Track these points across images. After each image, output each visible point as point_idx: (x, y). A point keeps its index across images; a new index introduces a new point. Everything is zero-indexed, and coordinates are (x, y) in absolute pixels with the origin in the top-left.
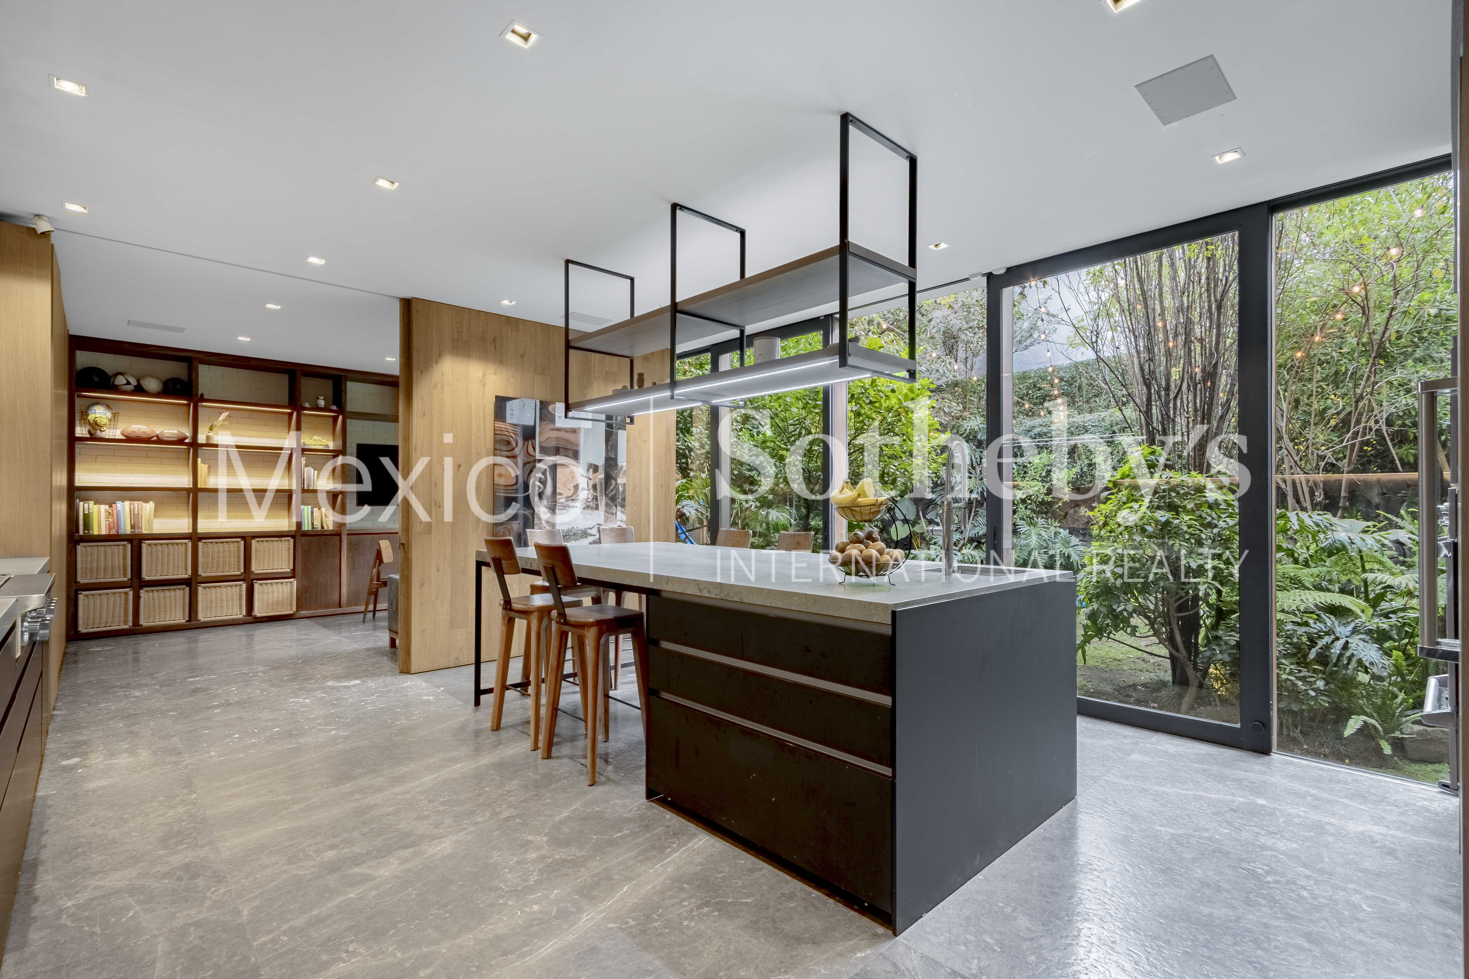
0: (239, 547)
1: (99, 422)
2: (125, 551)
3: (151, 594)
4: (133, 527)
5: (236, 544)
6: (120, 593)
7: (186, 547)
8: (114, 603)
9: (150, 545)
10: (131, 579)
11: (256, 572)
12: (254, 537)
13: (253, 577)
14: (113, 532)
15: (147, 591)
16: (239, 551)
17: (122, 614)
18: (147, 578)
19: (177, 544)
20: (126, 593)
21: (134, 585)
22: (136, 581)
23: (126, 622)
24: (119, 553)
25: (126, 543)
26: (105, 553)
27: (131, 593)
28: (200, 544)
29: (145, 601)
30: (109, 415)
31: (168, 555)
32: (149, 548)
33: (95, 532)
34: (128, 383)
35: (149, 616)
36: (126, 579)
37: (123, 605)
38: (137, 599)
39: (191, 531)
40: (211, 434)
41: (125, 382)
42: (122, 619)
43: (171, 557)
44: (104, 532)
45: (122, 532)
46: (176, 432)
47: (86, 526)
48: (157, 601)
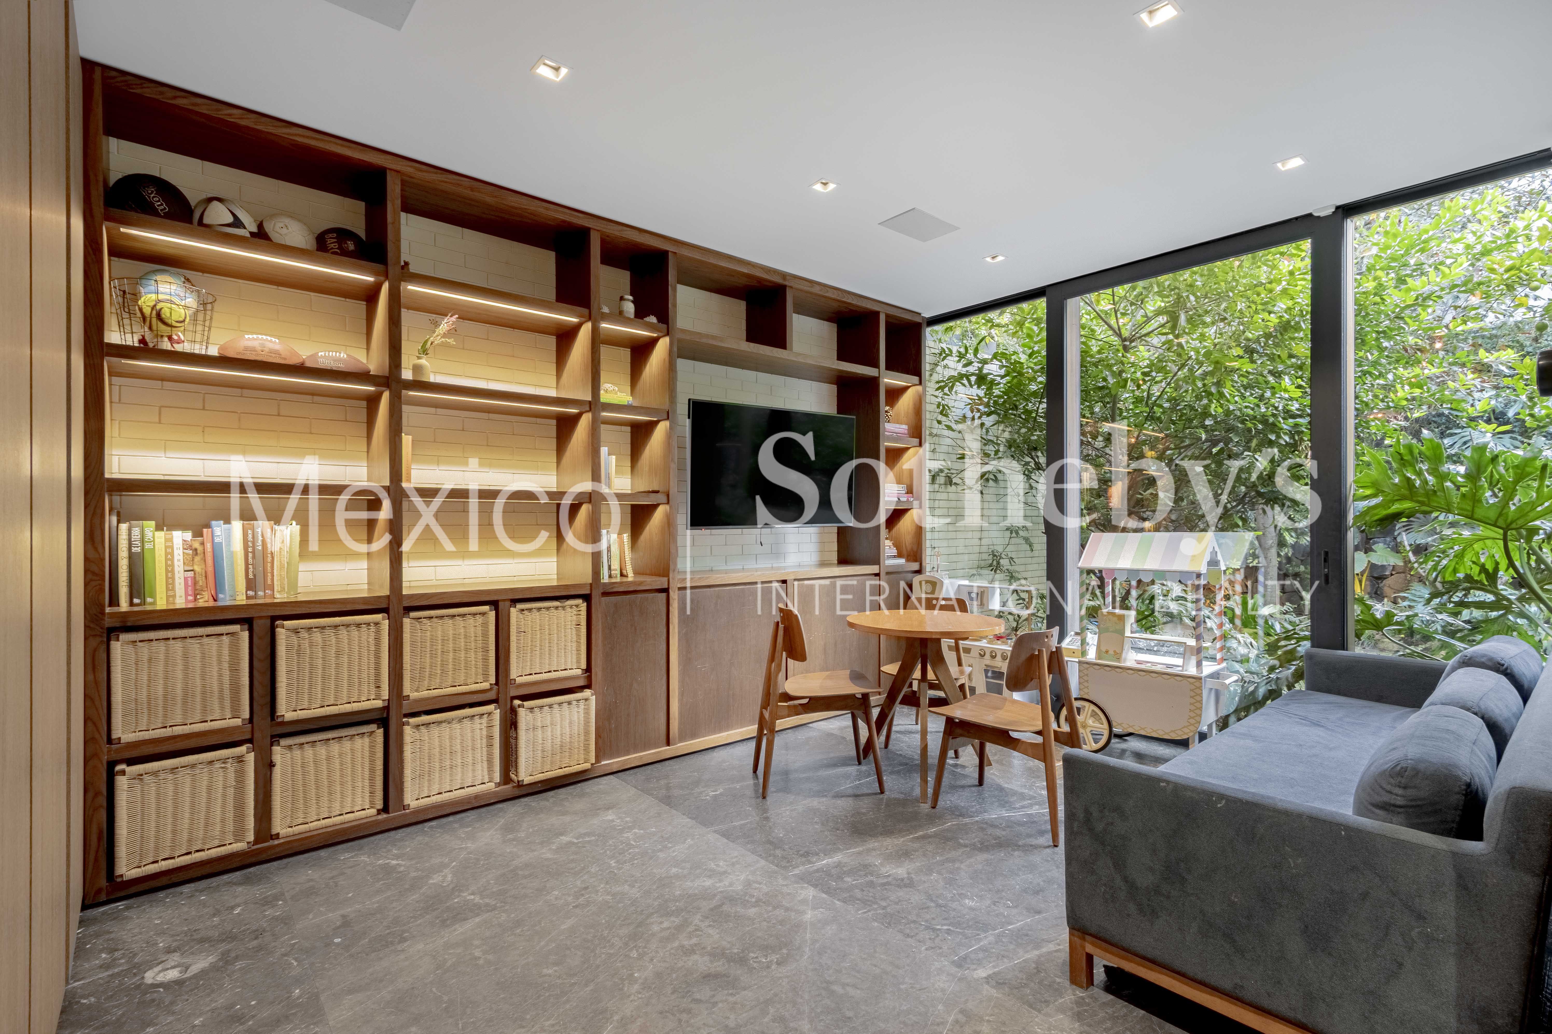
0: (485, 625)
1: (165, 313)
2: (234, 649)
3: (297, 753)
4: (251, 584)
5: (480, 619)
6: (224, 761)
7: (378, 632)
8: (209, 788)
9: (296, 631)
10: (251, 720)
11: (519, 680)
12: (514, 602)
13: (513, 692)
14: (205, 600)
15: (290, 747)
16: (485, 635)
17: (230, 815)
18: (289, 716)
19: (358, 625)
20: (240, 759)
21: (257, 735)
22: (262, 721)
23: (239, 835)
24: (220, 655)
25: (236, 628)
26: (186, 657)
27: (251, 757)
28: (406, 621)
29: (283, 774)
30: (191, 301)
31: (338, 654)
32: (294, 639)
33: (161, 603)
34: (237, 223)
35: (294, 810)
36: (238, 722)
37: (231, 791)
38: (265, 767)
39: (386, 592)
40: (423, 362)
41: (230, 219)
42: (230, 826)
43: (345, 659)
44: (181, 602)
45: (225, 600)
46: (343, 355)
47: (137, 587)
48: (311, 768)
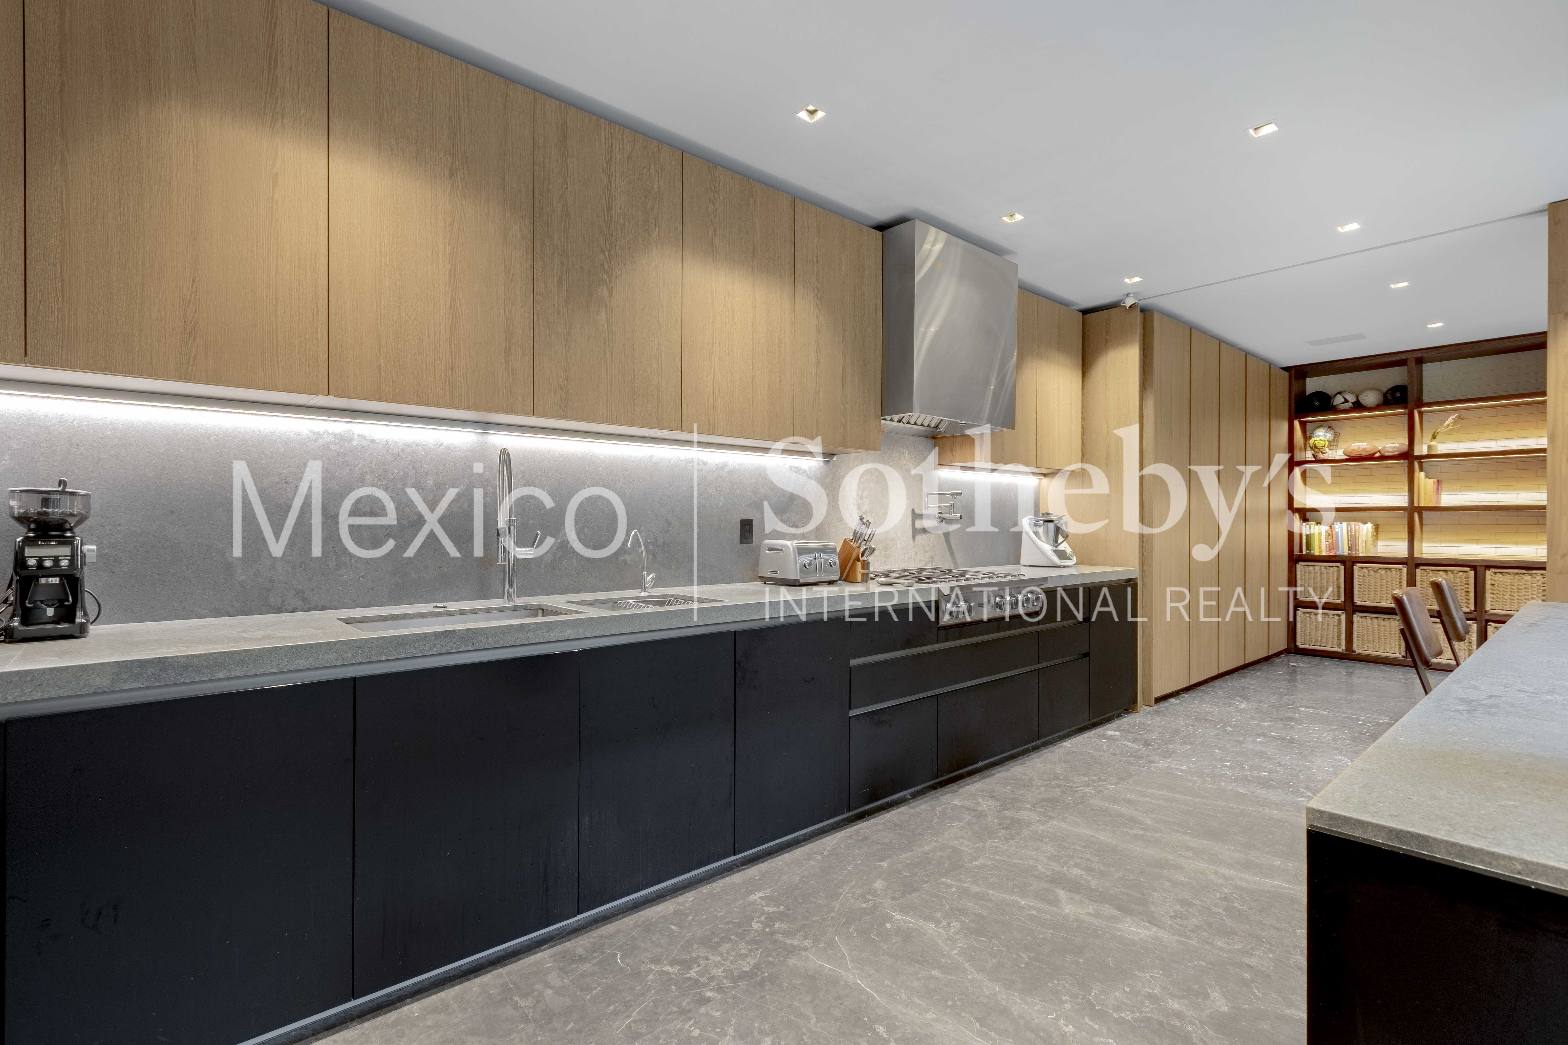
0: (1467, 579)
1: (1317, 445)
2: (1339, 572)
3: (1364, 620)
4: (1350, 548)
5: (1464, 574)
6: (1334, 615)
7: (1401, 573)
8: (1328, 624)
9: (1362, 568)
10: (1344, 602)
11: (1492, 611)
12: (1488, 567)
13: (1487, 618)
14: (1332, 553)
15: (1360, 617)
16: (1469, 583)
17: (1336, 637)
18: (1359, 603)
19: (1391, 569)
20: (1339, 616)
21: (1347, 608)
22: (1349, 605)
23: (1339, 645)
24: (1333, 574)
25: (1339, 564)
26: (1321, 573)
27: (1344, 616)
28: (1418, 571)
29: (1358, 627)
30: (1330, 436)
31: (1381, 581)
32: (1361, 571)
33: (1316, 552)
34: (1346, 401)
35: (1363, 643)
36: (1339, 601)
37: (1336, 628)
38: (1350, 623)
39: (1406, 556)
40: (1434, 443)
41: (1343, 400)
42: (1336, 641)
43: (1384, 584)
44: (1322, 552)
45: (1339, 553)
46: (1397, 445)
47: (1309, 547)
48: (1370, 628)
